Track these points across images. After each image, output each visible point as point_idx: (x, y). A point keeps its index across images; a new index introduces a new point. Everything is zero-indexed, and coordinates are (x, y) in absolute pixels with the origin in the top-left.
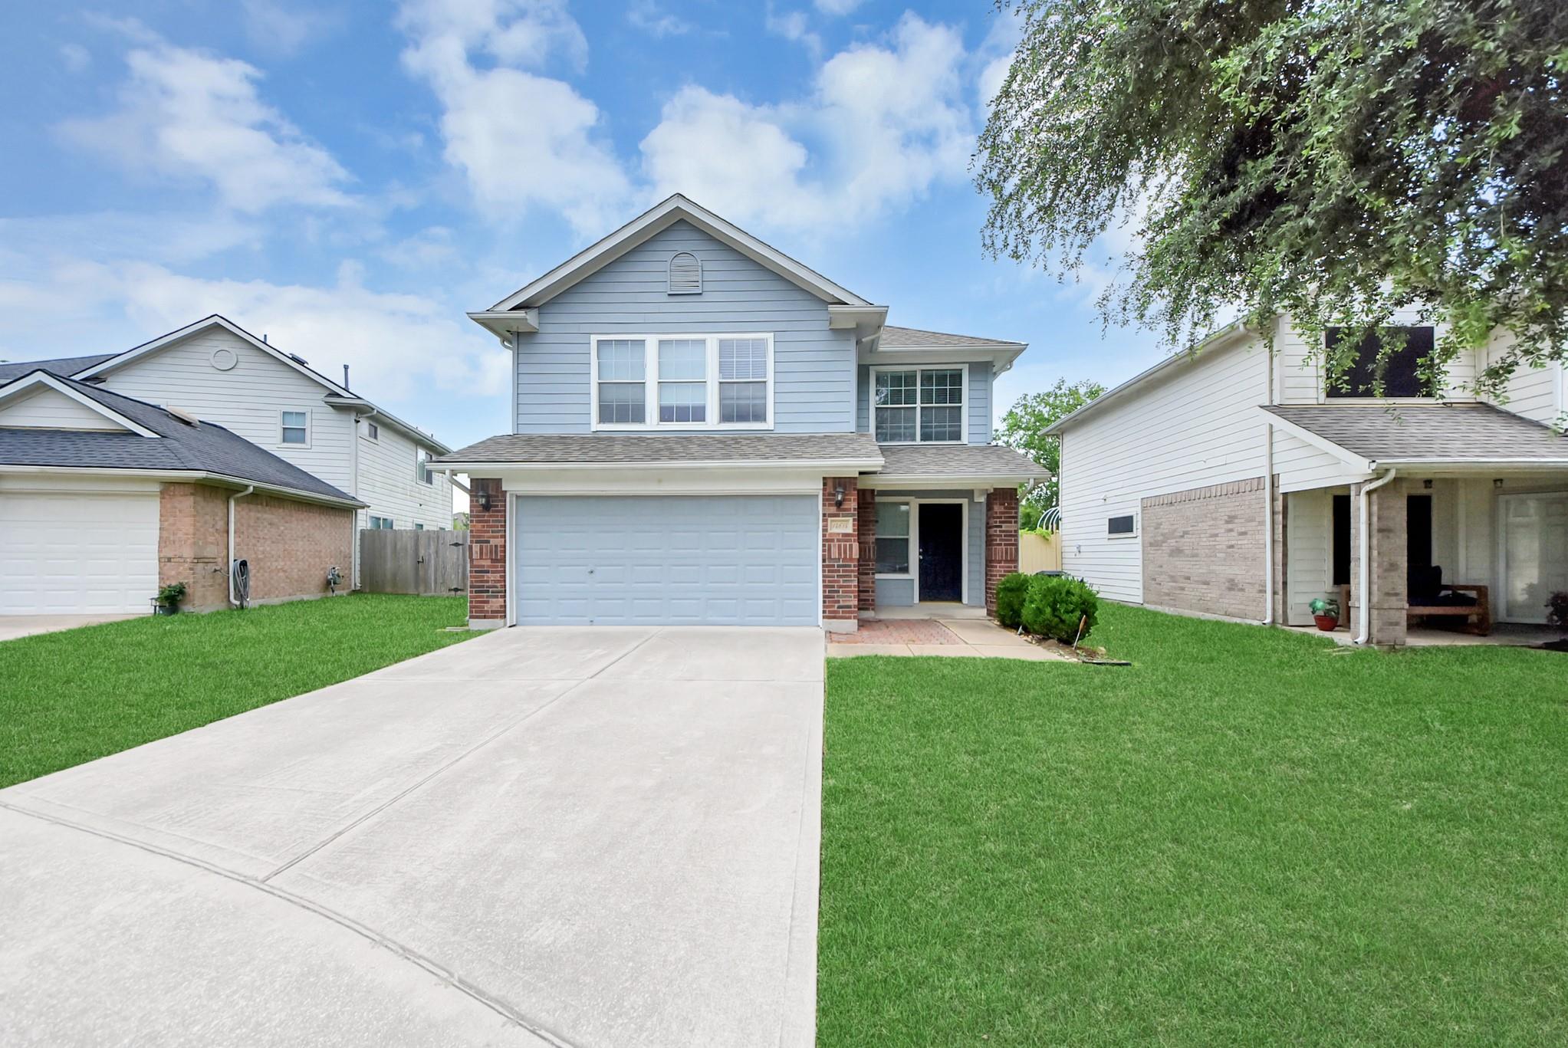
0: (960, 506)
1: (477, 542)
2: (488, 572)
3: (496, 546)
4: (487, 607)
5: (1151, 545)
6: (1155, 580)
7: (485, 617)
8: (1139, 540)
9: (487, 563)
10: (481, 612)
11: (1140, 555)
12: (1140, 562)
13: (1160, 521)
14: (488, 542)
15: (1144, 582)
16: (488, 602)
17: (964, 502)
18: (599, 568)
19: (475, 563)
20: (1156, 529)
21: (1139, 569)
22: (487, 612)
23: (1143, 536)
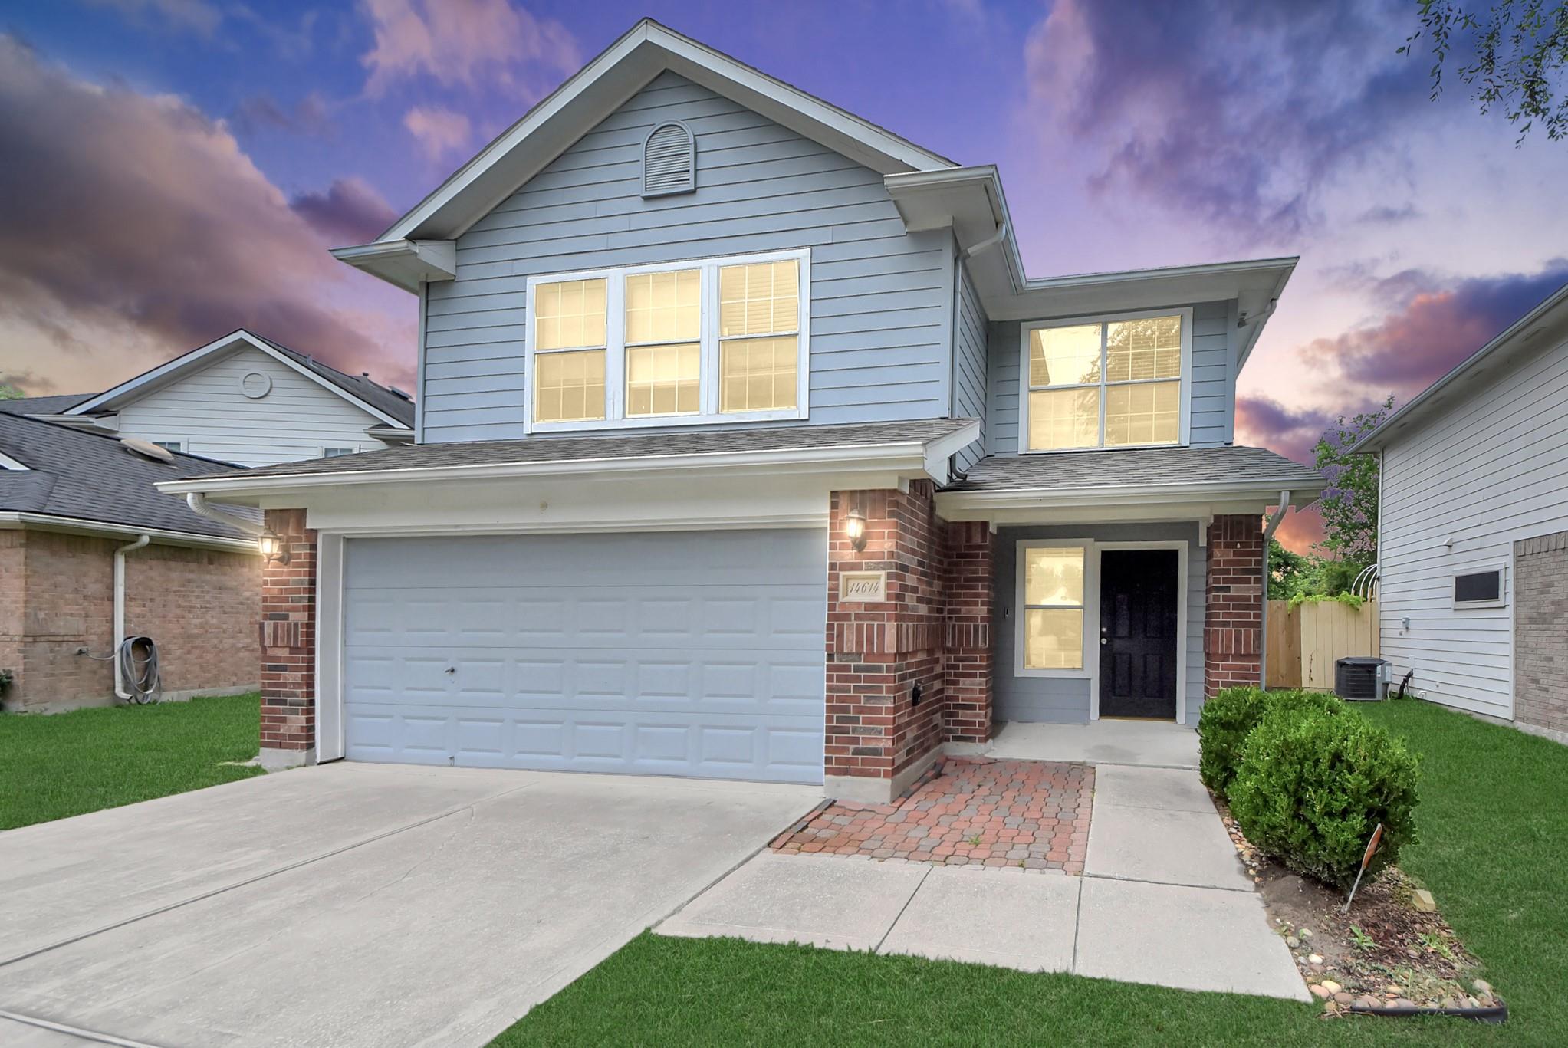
0: (1173, 555)
5: (1532, 620)
6: (1537, 681)
8: (1509, 612)
11: (1509, 637)
12: (1509, 650)
13: (1549, 579)
15: (1517, 684)
17: (1182, 546)
18: (464, 664)
20: (1542, 593)
21: (1509, 662)
23: (1516, 607)
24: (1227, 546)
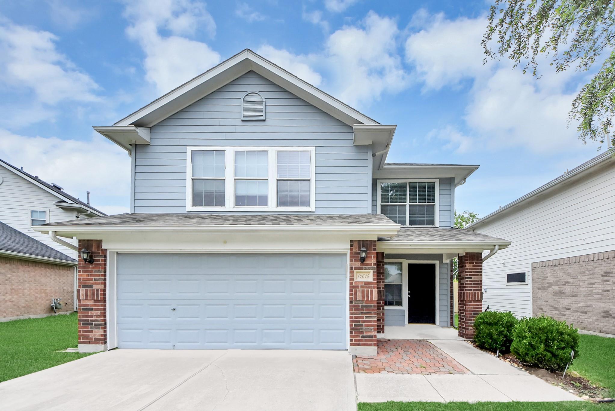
0: (433, 266)
1: (83, 287)
2: (91, 309)
3: (97, 290)
4: (91, 336)
5: (539, 289)
6: (542, 309)
7: (90, 343)
8: (530, 286)
9: (91, 303)
10: (87, 339)
11: (531, 294)
12: (530, 299)
13: (546, 276)
14: (92, 287)
15: (533, 310)
16: (92, 332)
17: (437, 263)
18: (179, 306)
19: (82, 302)
20: (543, 280)
21: (531, 303)
22: (92, 339)
23: (533, 284)
24: (470, 263)
